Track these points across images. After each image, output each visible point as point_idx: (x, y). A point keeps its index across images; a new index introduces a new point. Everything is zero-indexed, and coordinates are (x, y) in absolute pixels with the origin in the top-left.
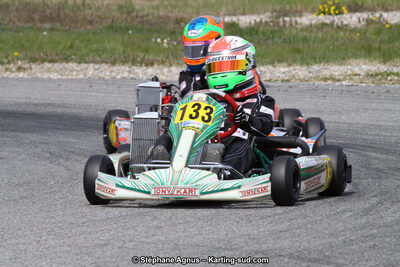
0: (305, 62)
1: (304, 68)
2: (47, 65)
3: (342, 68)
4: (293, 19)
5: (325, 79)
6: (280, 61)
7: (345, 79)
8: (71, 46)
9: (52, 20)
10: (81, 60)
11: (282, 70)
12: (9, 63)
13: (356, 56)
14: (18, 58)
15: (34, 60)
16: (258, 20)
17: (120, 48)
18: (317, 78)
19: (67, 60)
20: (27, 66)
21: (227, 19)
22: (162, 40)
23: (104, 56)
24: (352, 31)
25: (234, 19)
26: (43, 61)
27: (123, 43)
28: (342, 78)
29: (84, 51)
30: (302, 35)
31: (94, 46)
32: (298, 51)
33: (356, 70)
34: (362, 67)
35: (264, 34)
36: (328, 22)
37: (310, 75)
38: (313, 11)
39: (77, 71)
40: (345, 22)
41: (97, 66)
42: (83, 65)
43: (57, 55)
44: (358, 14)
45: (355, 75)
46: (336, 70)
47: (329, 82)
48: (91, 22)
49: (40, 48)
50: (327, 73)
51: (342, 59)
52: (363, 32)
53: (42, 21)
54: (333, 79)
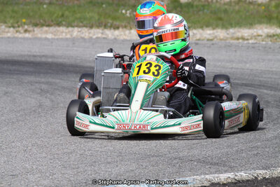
0: (224, 27)
1: (224, 31)
2: (45, 28)
5: (238, 39)
7: (251, 39)
8: (63, 15)
10: (69, 25)
12: (19, 27)
13: (260, 22)
14: (25, 23)
15: (36, 25)
17: (97, 17)
18: (232, 38)
19: (59, 25)
20: (31, 29)
22: (126, 11)
23: (85, 22)
27: (98, 13)
28: (249, 38)
29: (71, 19)
30: (223, 8)
31: (78, 15)
32: (220, 19)
33: (260, 32)
34: (264, 30)
35: (197, 6)
37: (228, 36)
39: (66, 33)
41: (80, 30)
42: (70, 29)
43: (52, 21)
45: (259, 36)
46: (245, 32)
47: (241, 41)
49: (41, 16)
50: (239, 35)
51: (251, 25)
54: (243, 39)
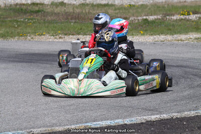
3: (186, 36)
4: (170, 17)
6: (162, 34)
9: (75, 19)
11: (162, 37)
16: (156, 18)
21: (144, 17)
25: (147, 17)
26: (70, 34)
36: (183, 18)
38: (179, 14)
40: (190, 18)
44: (196, 15)
48: (91, 19)
53: (71, 19)
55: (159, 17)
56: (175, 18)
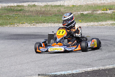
1: (97, 23)
2: (40, 24)
3: (105, 23)
4: (96, 12)
5: (101, 25)
7: (106, 25)
8: (45, 20)
9: (42, 14)
10: (48, 23)
11: (92, 23)
12: (31, 24)
13: (109, 20)
14: (33, 23)
15: (37, 23)
16: (88, 12)
17: (56, 20)
18: (99, 25)
19: (44, 23)
20: (35, 24)
21: (82, 12)
23: (53, 22)
24: (109, 14)
25: (83, 12)
26: (39, 23)
29: (48, 21)
30: (97, 15)
31: (51, 19)
32: (96, 19)
34: (110, 22)
35: (89, 15)
36: (104, 12)
38: (101, 10)
39: (46, 25)
40: (108, 12)
41: (51, 24)
43: (42, 21)
44: (111, 11)
45: (108, 24)
48: (51, 14)
49: (39, 20)
50: (102, 24)
52: (111, 15)
53: (40, 14)
54: (103, 25)
55: (90, 12)
56: (99, 12)
